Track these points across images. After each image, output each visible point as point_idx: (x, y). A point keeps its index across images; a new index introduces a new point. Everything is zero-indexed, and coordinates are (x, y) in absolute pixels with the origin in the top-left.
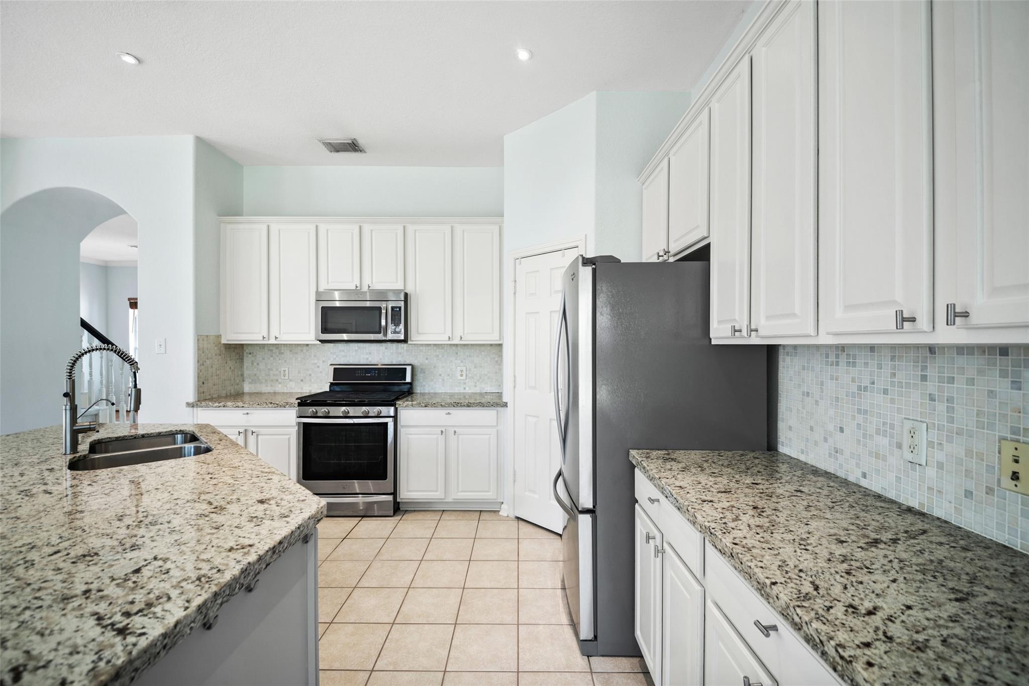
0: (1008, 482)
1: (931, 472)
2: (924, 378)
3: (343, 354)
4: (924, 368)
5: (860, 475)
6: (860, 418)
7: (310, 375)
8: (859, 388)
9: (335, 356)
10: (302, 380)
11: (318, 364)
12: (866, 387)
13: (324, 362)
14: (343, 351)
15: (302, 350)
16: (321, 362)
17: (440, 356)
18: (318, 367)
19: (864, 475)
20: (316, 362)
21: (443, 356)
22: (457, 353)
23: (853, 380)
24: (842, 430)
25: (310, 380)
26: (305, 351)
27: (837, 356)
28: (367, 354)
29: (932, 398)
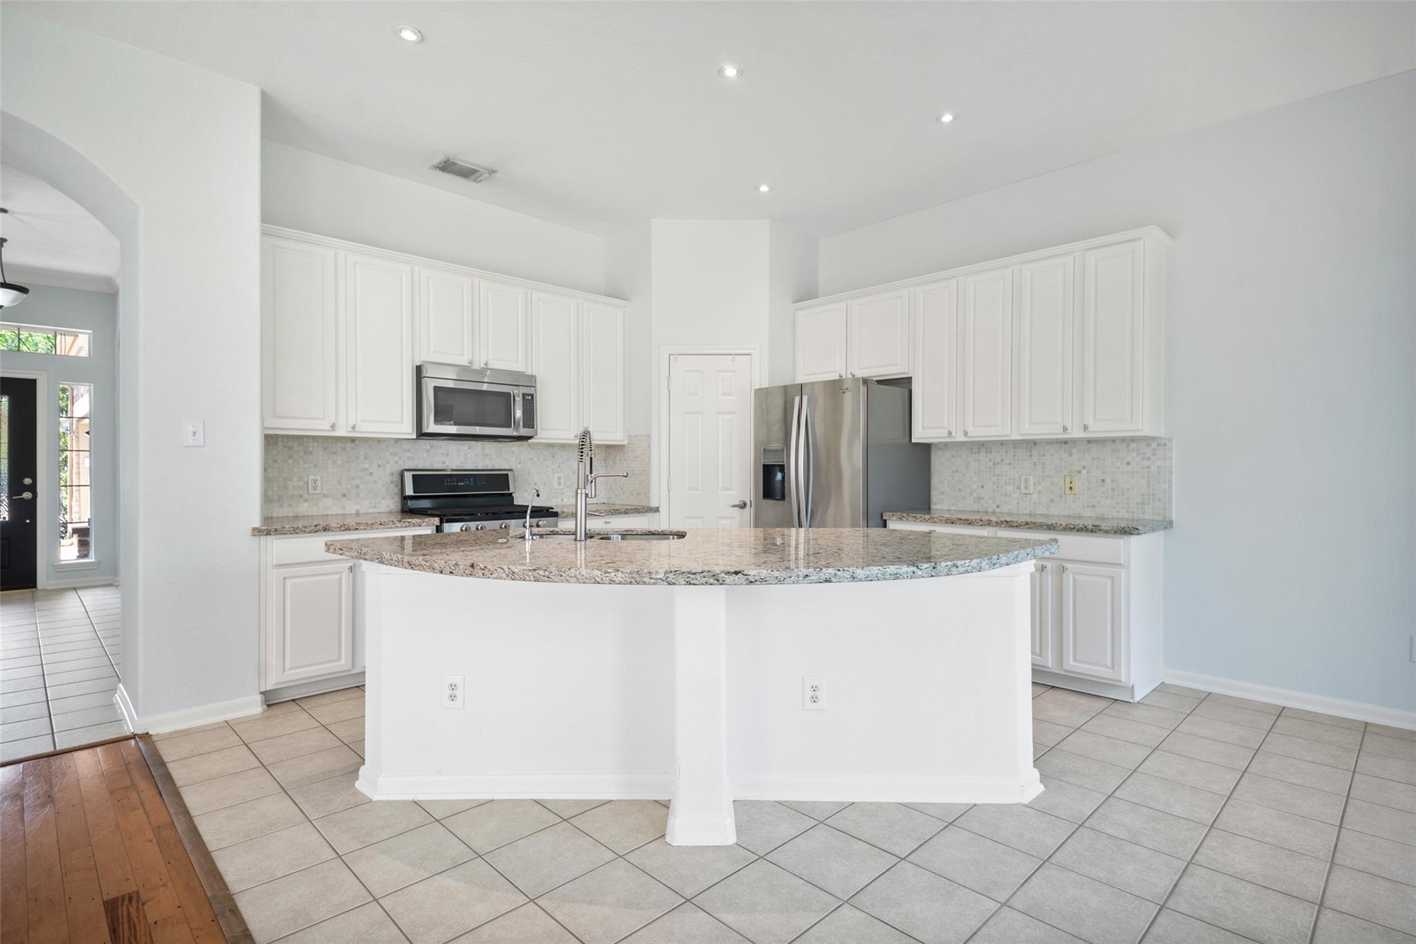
0: (1068, 491)
1: (1035, 496)
2: (1031, 456)
3: (409, 454)
4: (1031, 451)
5: (995, 507)
6: (994, 479)
7: (358, 486)
8: (994, 464)
9: (396, 458)
10: (344, 495)
11: (370, 470)
12: (998, 463)
13: (379, 466)
14: (409, 451)
15: (344, 449)
16: (375, 467)
17: (535, 459)
18: (371, 474)
19: (998, 507)
20: (366, 466)
21: (538, 459)
22: (554, 456)
23: (990, 460)
24: (983, 487)
25: (358, 495)
26: (348, 449)
27: (979, 448)
28: (443, 455)
29: (1035, 464)
